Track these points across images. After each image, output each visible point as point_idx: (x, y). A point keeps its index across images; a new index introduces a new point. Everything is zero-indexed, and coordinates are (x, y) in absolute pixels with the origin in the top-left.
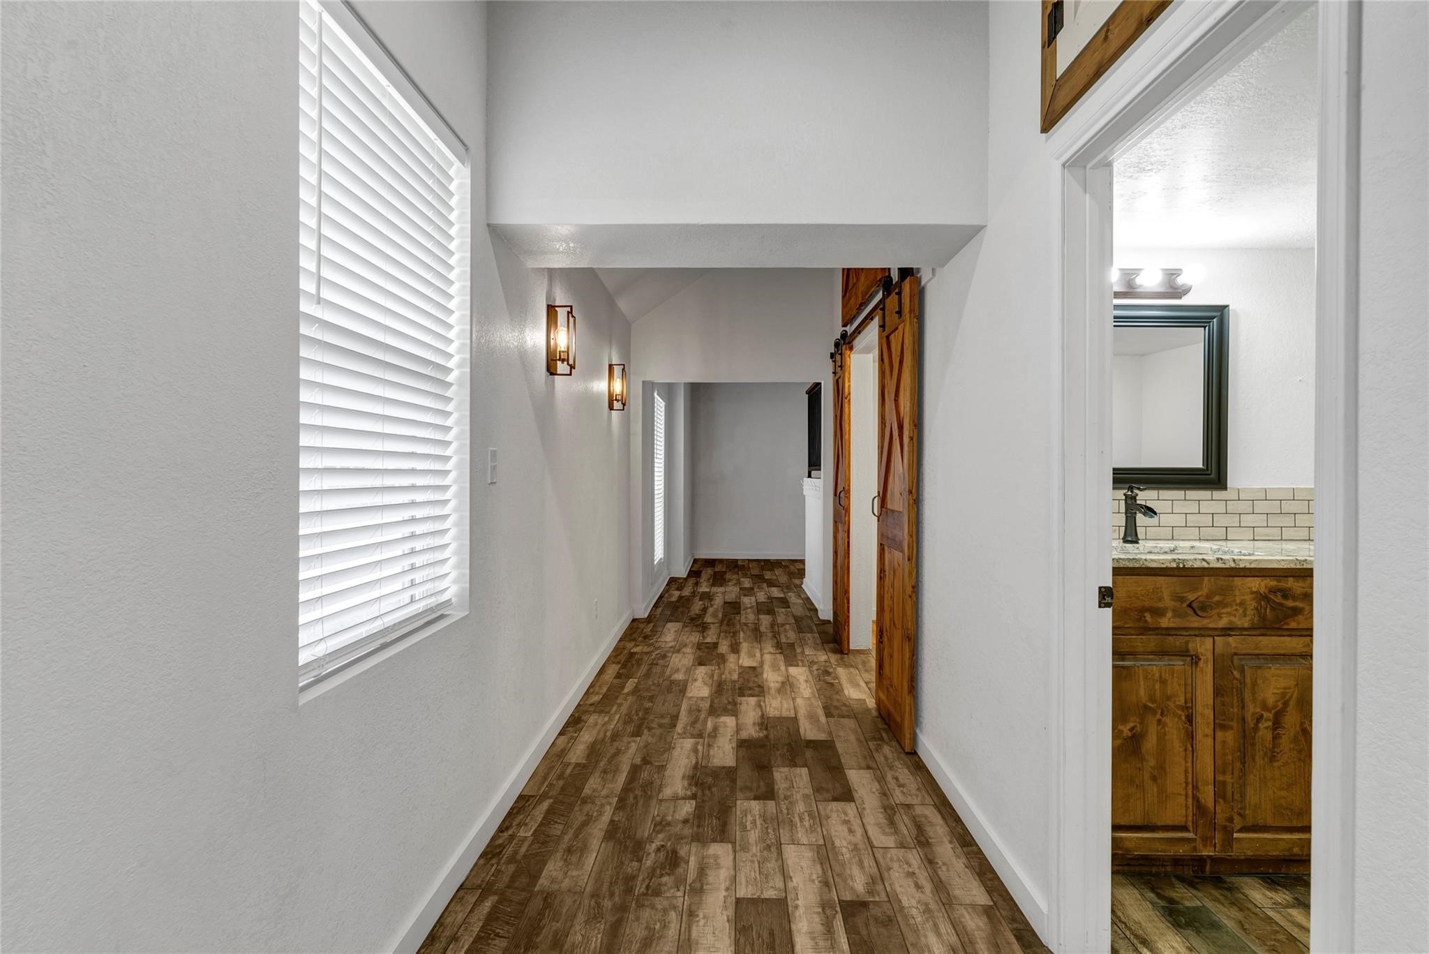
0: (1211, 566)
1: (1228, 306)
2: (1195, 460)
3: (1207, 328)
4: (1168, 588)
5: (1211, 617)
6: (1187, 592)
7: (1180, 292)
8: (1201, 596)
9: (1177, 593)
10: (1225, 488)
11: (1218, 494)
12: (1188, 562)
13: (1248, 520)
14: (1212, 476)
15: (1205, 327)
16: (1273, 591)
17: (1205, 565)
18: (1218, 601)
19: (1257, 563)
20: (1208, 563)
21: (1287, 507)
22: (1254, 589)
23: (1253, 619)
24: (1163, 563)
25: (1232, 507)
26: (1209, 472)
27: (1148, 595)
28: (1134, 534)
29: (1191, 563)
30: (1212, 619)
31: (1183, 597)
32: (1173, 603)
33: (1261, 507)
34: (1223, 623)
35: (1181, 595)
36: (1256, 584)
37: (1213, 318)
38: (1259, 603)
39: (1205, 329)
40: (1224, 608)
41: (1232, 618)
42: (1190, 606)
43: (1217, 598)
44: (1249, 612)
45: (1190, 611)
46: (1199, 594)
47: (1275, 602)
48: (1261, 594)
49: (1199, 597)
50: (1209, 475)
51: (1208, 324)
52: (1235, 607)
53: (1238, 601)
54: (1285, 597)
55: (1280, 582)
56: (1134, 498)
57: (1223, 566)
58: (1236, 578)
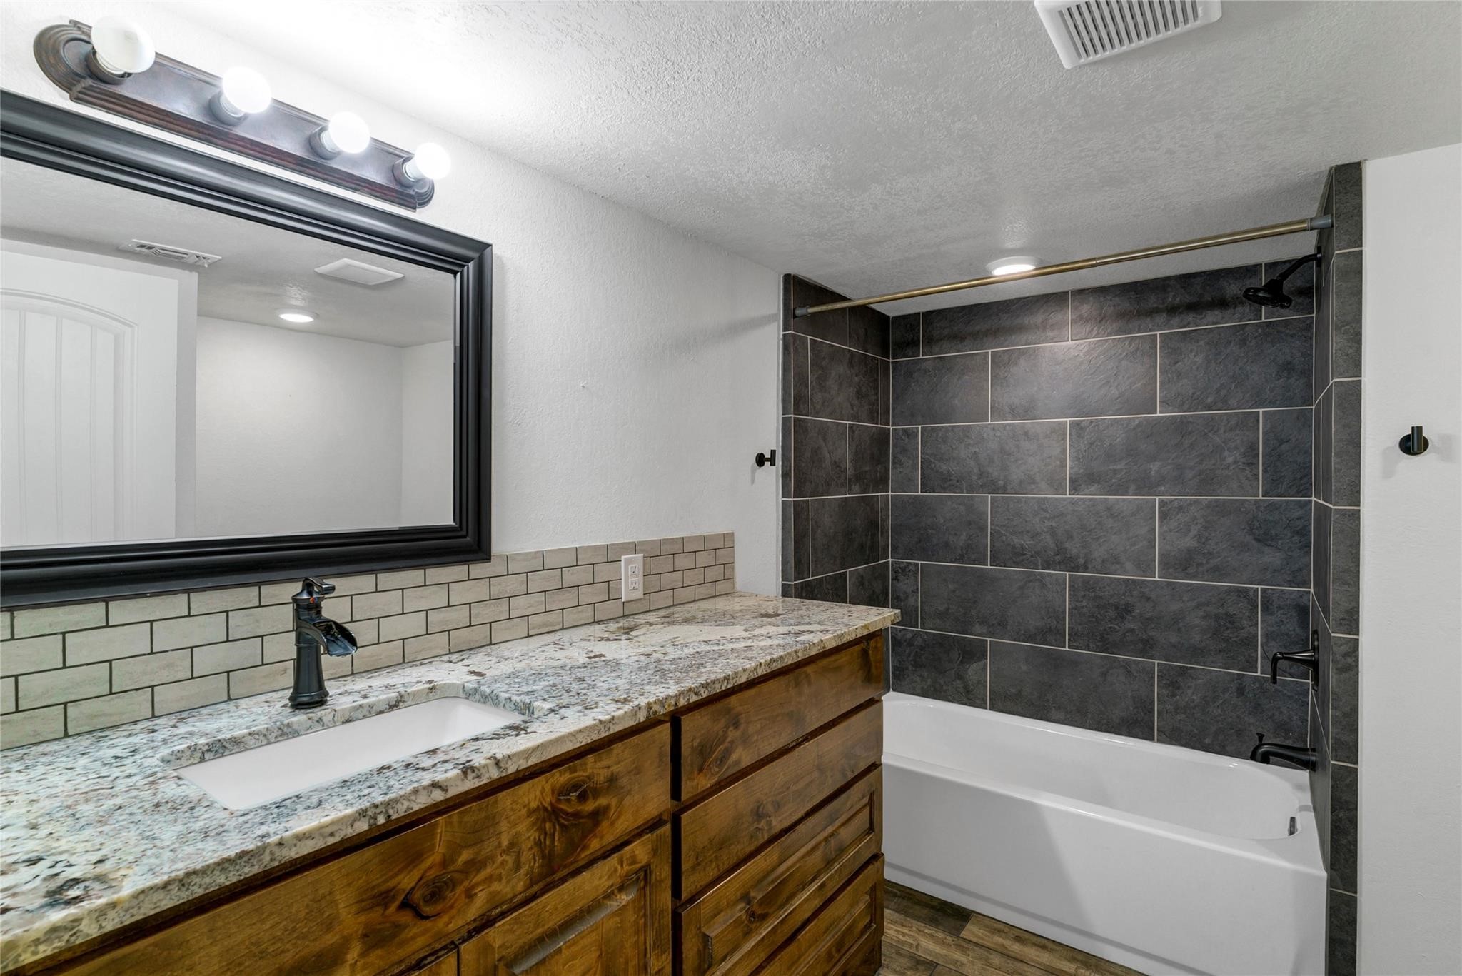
0: (452, 792)
1: (490, 245)
2: (441, 513)
3: (459, 275)
4: (349, 885)
5: (452, 907)
6: (396, 875)
7: (411, 196)
8: (430, 868)
9: (373, 888)
10: (487, 557)
11: (478, 569)
12: (399, 806)
13: (520, 605)
14: (468, 538)
15: (455, 273)
16: (563, 791)
17: (438, 796)
18: (467, 863)
19: (538, 752)
20: (445, 789)
21: (570, 577)
22: (533, 805)
23: (533, 867)
24: (332, 835)
25: (499, 587)
26: (464, 533)
27: (294, 929)
28: (315, 684)
29: (406, 804)
30: (454, 911)
31: (388, 891)
32: (362, 918)
33: (537, 582)
34: (474, 910)
35: (383, 888)
36: (535, 793)
37: (468, 260)
38: (542, 830)
39: (455, 278)
40: (478, 871)
41: (496, 886)
42: (406, 905)
43: (465, 856)
44: (526, 856)
45: (406, 917)
46: (428, 863)
47: (567, 814)
48: (545, 809)
49: (425, 872)
50: (464, 537)
51: (460, 269)
52: (500, 859)
53: (505, 843)
54: (583, 797)
55: (575, 771)
56: (316, 607)
57: (478, 783)
58: (501, 795)
